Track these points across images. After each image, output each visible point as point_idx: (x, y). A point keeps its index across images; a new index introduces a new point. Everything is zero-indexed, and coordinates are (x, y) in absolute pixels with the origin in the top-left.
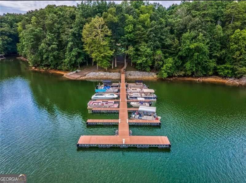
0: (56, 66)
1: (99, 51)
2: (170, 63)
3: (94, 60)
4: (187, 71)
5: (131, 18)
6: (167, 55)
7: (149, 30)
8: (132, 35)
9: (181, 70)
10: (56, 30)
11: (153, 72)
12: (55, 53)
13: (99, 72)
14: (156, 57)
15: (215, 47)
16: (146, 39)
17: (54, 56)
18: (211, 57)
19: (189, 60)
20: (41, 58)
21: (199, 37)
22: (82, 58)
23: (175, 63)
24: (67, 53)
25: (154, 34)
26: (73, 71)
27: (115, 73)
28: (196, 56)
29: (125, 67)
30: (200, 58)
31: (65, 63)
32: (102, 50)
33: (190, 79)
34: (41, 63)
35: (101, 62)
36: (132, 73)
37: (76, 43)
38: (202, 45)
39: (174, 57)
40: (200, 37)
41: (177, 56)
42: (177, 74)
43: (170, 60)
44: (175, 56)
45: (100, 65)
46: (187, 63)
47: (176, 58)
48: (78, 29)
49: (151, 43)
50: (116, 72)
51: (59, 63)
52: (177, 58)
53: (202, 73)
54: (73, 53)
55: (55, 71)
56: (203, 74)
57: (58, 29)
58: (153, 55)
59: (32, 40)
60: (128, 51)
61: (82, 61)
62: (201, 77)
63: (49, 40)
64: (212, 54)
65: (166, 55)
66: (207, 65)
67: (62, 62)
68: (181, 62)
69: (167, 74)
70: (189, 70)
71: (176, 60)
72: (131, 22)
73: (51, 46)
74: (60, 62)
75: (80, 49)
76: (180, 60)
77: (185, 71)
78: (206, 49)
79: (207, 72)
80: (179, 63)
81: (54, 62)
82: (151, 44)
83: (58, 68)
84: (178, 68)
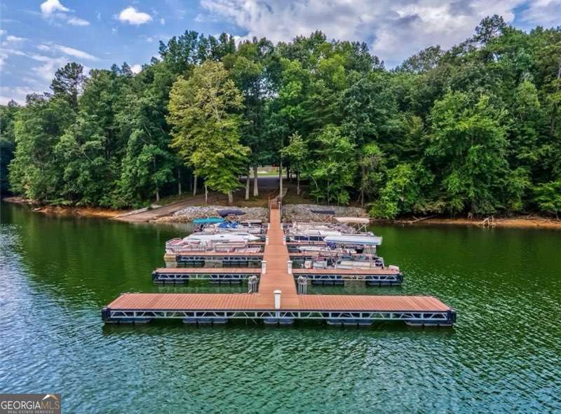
0: (95, 197)
1: (212, 146)
2: (405, 175)
3: (196, 173)
4: (450, 199)
5: (295, 65)
6: (394, 157)
7: (343, 93)
8: (299, 107)
9: (436, 199)
10: (103, 106)
11: (357, 207)
12: (95, 161)
13: (211, 207)
14: (365, 162)
15: (522, 136)
16: (338, 114)
17: (92, 169)
18: (514, 162)
19: (454, 170)
20: (57, 176)
21: (479, 104)
22: (167, 170)
23: (417, 180)
24: (128, 158)
25: (356, 102)
26: (139, 208)
27: (254, 209)
28: (475, 153)
29: (281, 195)
30: (485, 161)
31: (120, 187)
32: (220, 143)
33: (460, 222)
34: (58, 189)
35: (217, 175)
36: (300, 209)
37: (152, 133)
38: (488, 123)
39: (413, 163)
40: (481, 105)
41: (422, 160)
42: (424, 206)
43: (405, 168)
44: (417, 159)
45: (213, 184)
46: (451, 176)
47: (419, 165)
48: (159, 98)
49: (349, 124)
50: (257, 206)
51: (104, 189)
52: (422, 164)
53: (493, 205)
54: (143, 157)
55: (94, 211)
56: (496, 209)
57: (109, 103)
58: (357, 158)
59: (40, 127)
60: (290, 147)
61: (164, 177)
62: (490, 215)
63: (84, 128)
64: (516, 154)
65: (390, 159)
66: (506, 183)
67: (114, 187)
68: (434, 176)
69: (398, 207)
70: (457, 193)
71: (418, 171)
72: (295, 74)
73: (88, 143)
74: (106, 187)
75: (160, 148)
76: (430, 171)
77: (445, 200)
78: (500, 134)
79: (506, 202)
80: (429, 178)
81: (91, 185)
82: (351, 128)
83: (101, 202)
84: (425, 192)
